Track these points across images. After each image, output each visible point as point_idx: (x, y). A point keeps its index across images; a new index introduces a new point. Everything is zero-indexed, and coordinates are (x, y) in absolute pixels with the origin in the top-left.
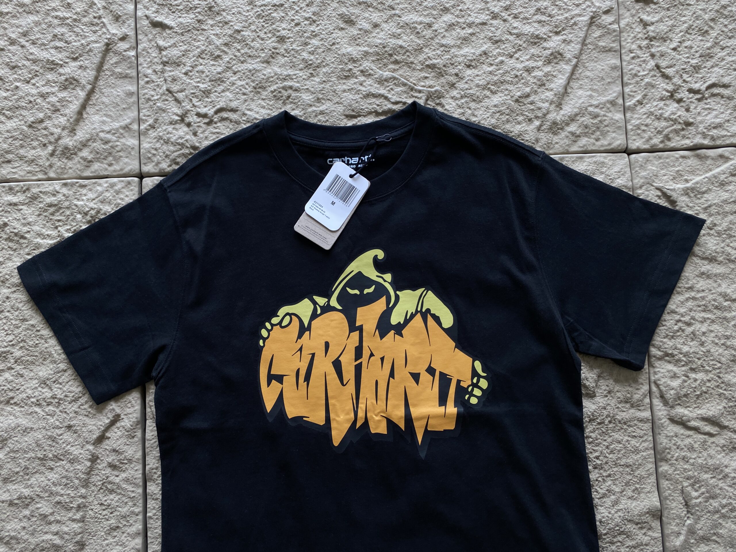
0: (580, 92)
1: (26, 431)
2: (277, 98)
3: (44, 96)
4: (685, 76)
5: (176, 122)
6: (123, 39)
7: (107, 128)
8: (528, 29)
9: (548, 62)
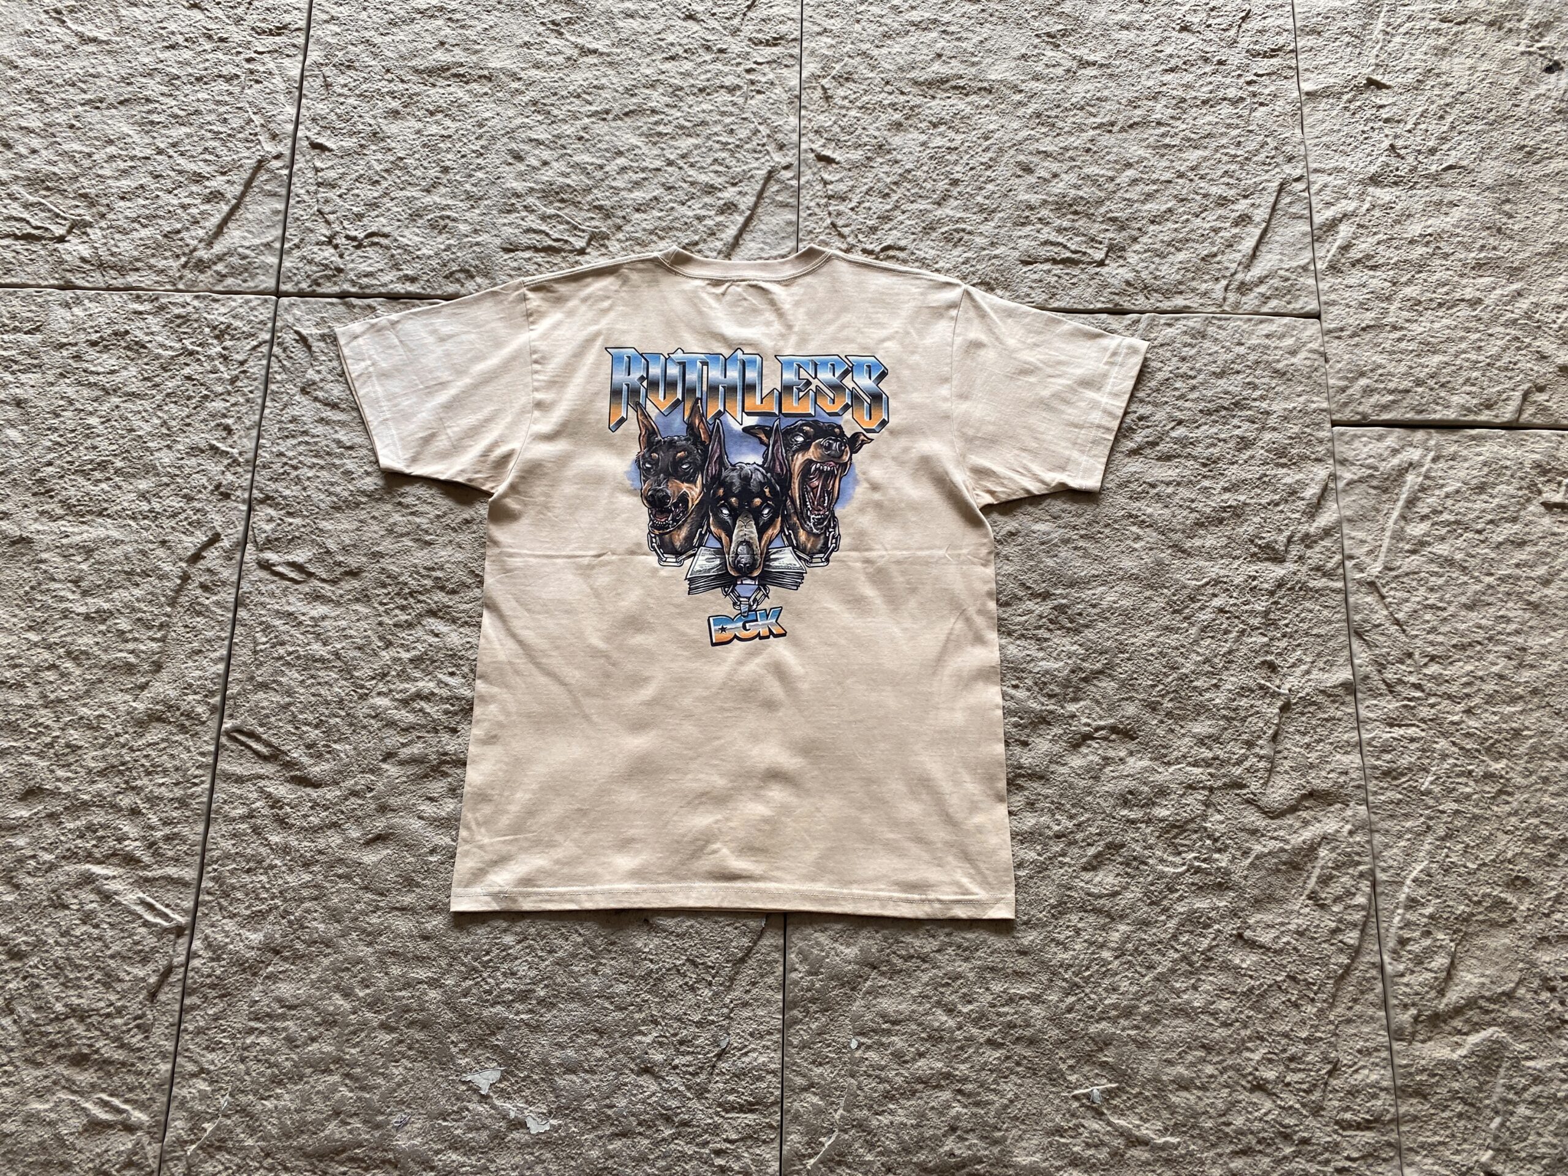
0: (752, 244)
1: (116, 543)
2: (433, 227)
3: (184, 207)
4: (860, 236)
5: (323, 243)
6: (278, 157)
7: (247, 244)
8: (703, 178)
9: (721, 212)
